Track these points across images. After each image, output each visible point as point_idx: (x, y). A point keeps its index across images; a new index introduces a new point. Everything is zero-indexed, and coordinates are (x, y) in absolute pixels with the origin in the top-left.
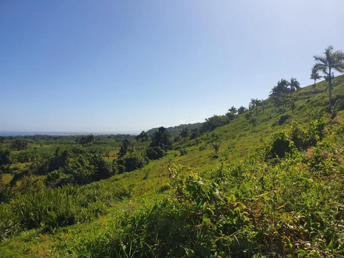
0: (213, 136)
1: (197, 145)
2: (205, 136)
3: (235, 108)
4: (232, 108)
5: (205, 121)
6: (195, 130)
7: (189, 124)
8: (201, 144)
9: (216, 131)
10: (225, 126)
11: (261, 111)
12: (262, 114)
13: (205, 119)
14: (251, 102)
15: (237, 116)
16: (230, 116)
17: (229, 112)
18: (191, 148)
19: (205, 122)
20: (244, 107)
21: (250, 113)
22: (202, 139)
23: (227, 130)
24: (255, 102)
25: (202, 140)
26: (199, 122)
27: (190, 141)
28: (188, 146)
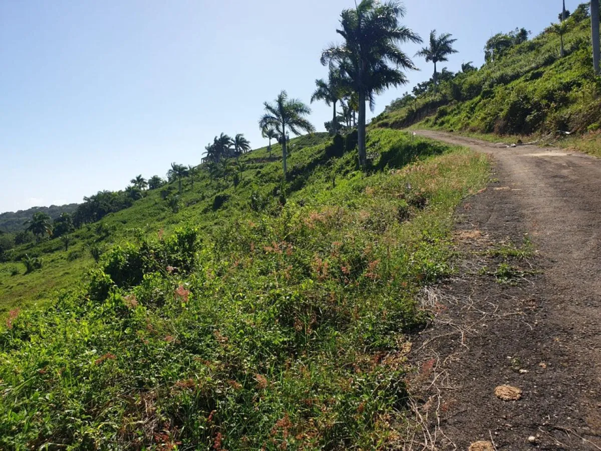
0: (99, 230)
1: (66, 250)
2: (83, 230)
3: (142, 179)
4: (138, 178)
5: (83, 202)
6: (63, 219)
7: (52, 206)
8: (74, 246)
9: (107, 222)
10: (124, 211)
11: (187, 185)
12: (189, 190)
13: (83, 198)
14: (172, 169)
15: (146, 194)
16: (133, 195)
17: (132, 185)
18: (52, 255)
19: (85, 203)
20: (159, 176)
21: (170, 188)
22: (77, 236)
23: (126, 218)
24: (179, 172)
25: (76, 240)
26: (75, 203)
27: (52, 241)
28: (45, 251)
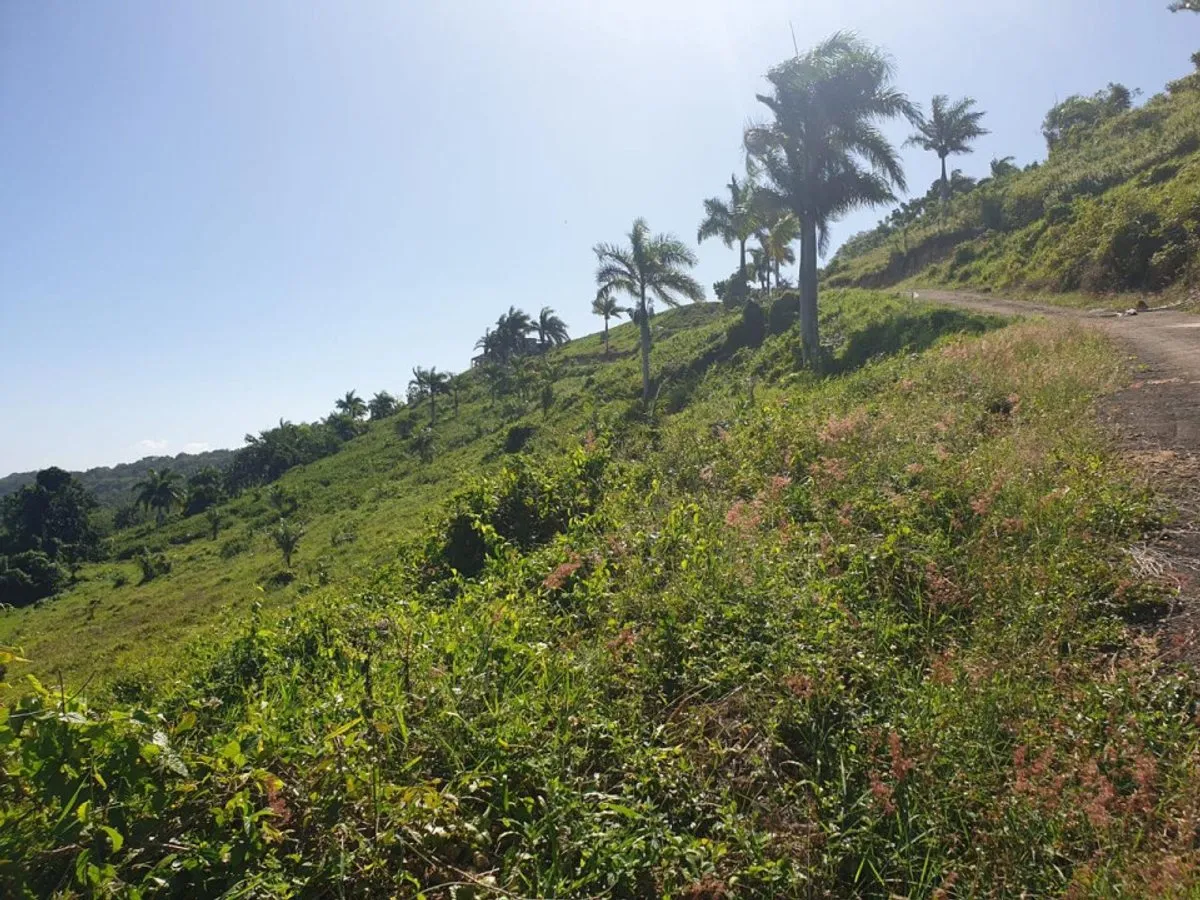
0: (277, 499)
1: (215, 539)
2: (246, 498)
3: (358, 400)
4: (349, 397)
5: (245, 445)
6: (206, 479)
7: (181, 456)
8: (229, 531)
9: (290, 483)
10: (325, 462)
11: (447, 409)
12: (451, 419)
13: (244, 437)
14: (415, 378)
15: (366, 428)
16: (342, 428)
17: (340, 411)
18: (188, 547)
19: (248, 448)
20: (391, 393)
21: (413, 417)
22: (234, 512)
23: (329, 475)
24: (430, 381)
25: (232, 518)
26: (225, 448)
27: (186, 521)
28: (173, 541)
